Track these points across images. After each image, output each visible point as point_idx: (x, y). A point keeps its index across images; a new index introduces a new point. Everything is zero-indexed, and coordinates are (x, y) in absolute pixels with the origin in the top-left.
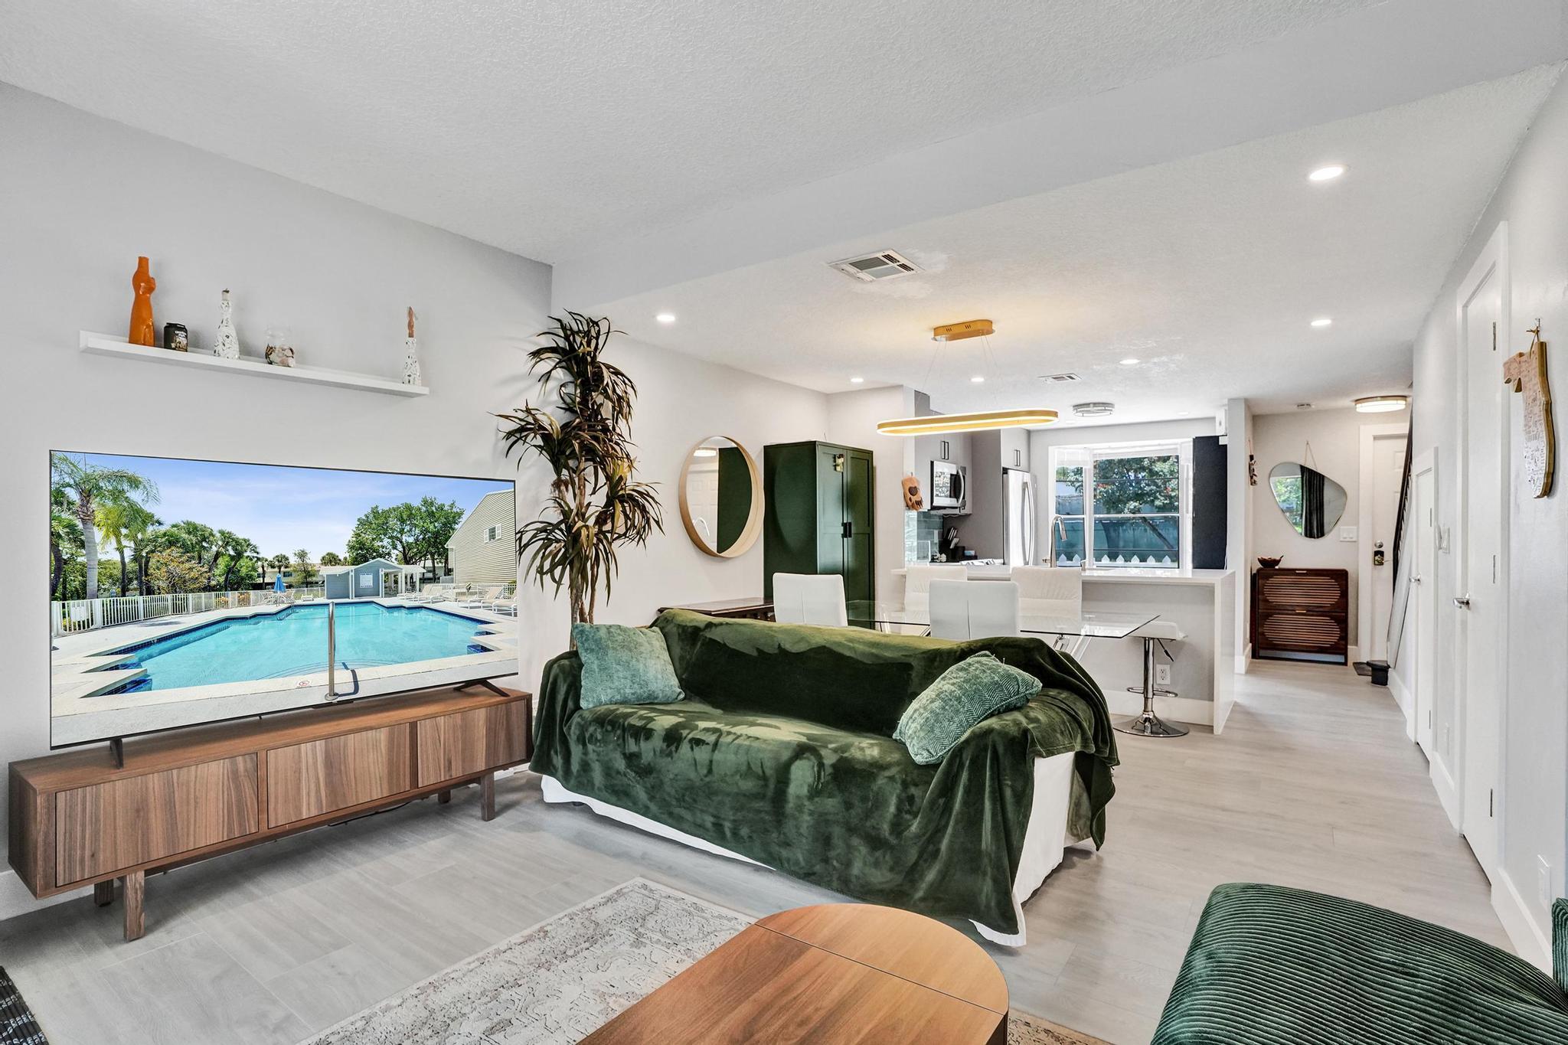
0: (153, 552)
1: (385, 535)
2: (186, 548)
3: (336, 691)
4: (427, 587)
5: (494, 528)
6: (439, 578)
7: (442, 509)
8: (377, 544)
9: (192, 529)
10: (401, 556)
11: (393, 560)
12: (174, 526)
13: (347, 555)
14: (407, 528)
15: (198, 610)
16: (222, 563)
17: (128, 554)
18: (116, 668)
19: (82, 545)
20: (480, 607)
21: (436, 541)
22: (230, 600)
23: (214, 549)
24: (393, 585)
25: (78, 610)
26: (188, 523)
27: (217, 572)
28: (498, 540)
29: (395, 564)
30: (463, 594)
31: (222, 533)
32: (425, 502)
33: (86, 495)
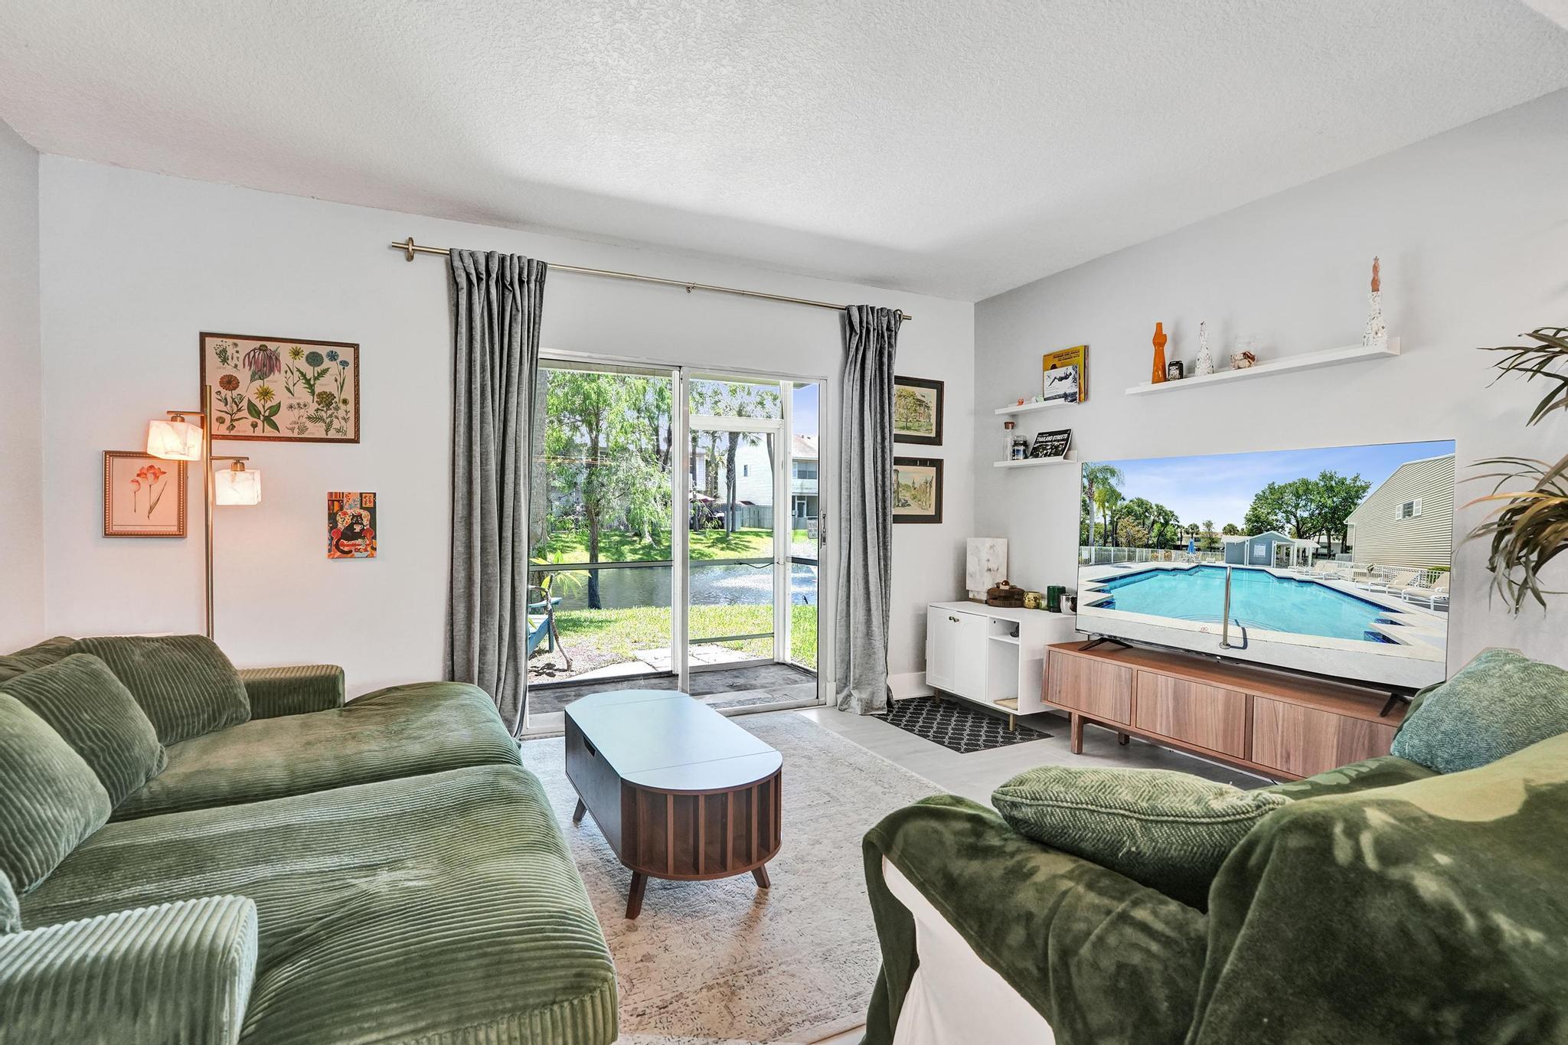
0: (1119, 518)
1: (1280, 509)
2: (1137, 517)
3: (1229, 642)
4: (1320, 563)
5: (1412, 503)
6: (1334, 555)
7: (1343, 483)
8: (1272, 517)
9: (1141, 503)
10: (1294, 529)
11: (1286, 533)
12: (1131, 501)
13: (1244, 527)
14: (1303, 503)
15: (1141, 561)
16: (1156, 527)
17: (1108, 519)
18: (1099, 591)
19: (1088, 514)
20: (1384, 592)
21: (1333, 517)
22: (1159, 556)
23: (1152, 518)
24: (1285, 557)
25: (1086, 552)
26: (1138, 499)
27: (1153, 534)
28: (1416, 517)
29: (1288, 537)
30: (1364, 574)
31: (1157, 506)
32: (1324, 477)
33: (1091, 482)
